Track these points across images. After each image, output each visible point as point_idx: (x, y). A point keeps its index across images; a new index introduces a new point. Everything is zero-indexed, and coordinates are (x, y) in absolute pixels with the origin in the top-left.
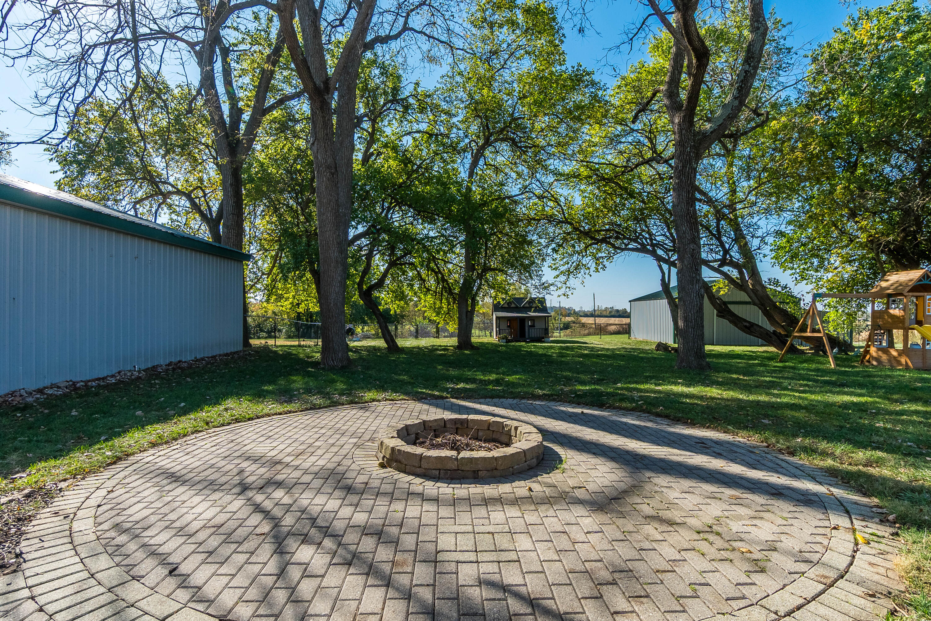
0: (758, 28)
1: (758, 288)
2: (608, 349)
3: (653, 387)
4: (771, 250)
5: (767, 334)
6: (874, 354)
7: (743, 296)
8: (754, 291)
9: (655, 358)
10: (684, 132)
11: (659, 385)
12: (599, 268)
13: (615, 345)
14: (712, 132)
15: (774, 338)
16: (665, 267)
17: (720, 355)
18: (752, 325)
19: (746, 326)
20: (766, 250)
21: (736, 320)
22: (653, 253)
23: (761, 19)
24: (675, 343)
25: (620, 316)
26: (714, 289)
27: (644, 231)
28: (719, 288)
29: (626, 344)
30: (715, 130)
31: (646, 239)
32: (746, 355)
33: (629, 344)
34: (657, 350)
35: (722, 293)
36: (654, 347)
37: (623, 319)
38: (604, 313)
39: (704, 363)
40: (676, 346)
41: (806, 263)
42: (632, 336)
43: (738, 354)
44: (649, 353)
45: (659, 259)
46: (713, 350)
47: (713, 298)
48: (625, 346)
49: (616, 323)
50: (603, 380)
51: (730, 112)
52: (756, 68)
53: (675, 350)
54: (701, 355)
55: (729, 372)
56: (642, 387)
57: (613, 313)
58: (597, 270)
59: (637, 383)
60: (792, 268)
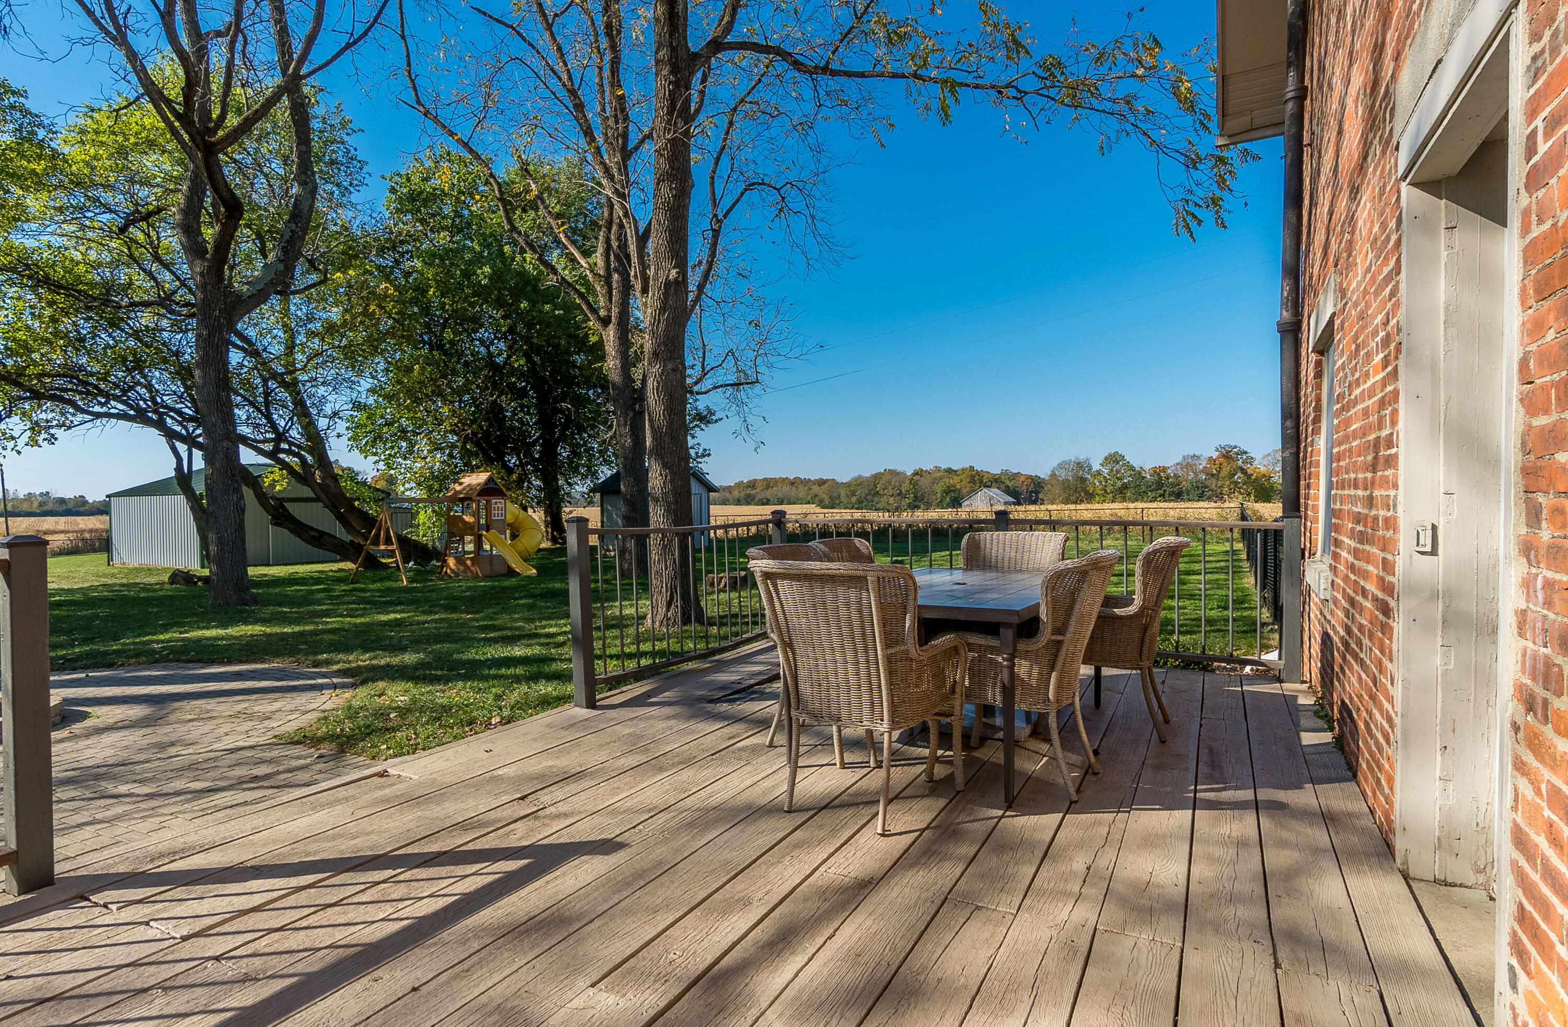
0: (306, 184)
1: (329, 482)
2: (70, 591)
3: (177, 635)
4: (348, 428)
5: (342, 546)
6: (453, 567)
7: (307, 492)
8: (323, 487)
9: (171, 596)
10: (209, 288)
11: (186, 632)
12: (40, 439)
13: (84, 580)
14: (249, 297)
15: (352, 550)
16: (182, 448)
17: (277, 582)
18: (322, 534)
19: (313, 537)
20: (341, 426)
21: (299, 528)
22: (160, 425)
23: (309, 173)
24: (203, 567)
25: (68, 513)
26: (267, 482)
27: (139, 384)
28: (274, 480)
29: (105, 575)
30: (253, 295)
31: (145, 401)
32: (312, 578)
33: (113, 576)
34: (172, 584)
35: (278, 488)
36: (166, 578)
37: (79, 519)
38: (25, 507)
39: (248, 597)
40: (206, 572)
41: (392, 448)
42: (116, 560)
43: (303, 578)
44: (156, 591)
45: (171, 435)
46: (266, 575)
47: (262, 497)
48: (104, 580)
49: (61, 527)
50: (94, 638)
51: (273, 276)
52: (305, 231)
53: (206, 580)
54: (243, 585)
55: (280, 604)
56: (161, 637)
57: (49, 507)
58: (33, 442)
59: (154, 634)
60: (375, 454)
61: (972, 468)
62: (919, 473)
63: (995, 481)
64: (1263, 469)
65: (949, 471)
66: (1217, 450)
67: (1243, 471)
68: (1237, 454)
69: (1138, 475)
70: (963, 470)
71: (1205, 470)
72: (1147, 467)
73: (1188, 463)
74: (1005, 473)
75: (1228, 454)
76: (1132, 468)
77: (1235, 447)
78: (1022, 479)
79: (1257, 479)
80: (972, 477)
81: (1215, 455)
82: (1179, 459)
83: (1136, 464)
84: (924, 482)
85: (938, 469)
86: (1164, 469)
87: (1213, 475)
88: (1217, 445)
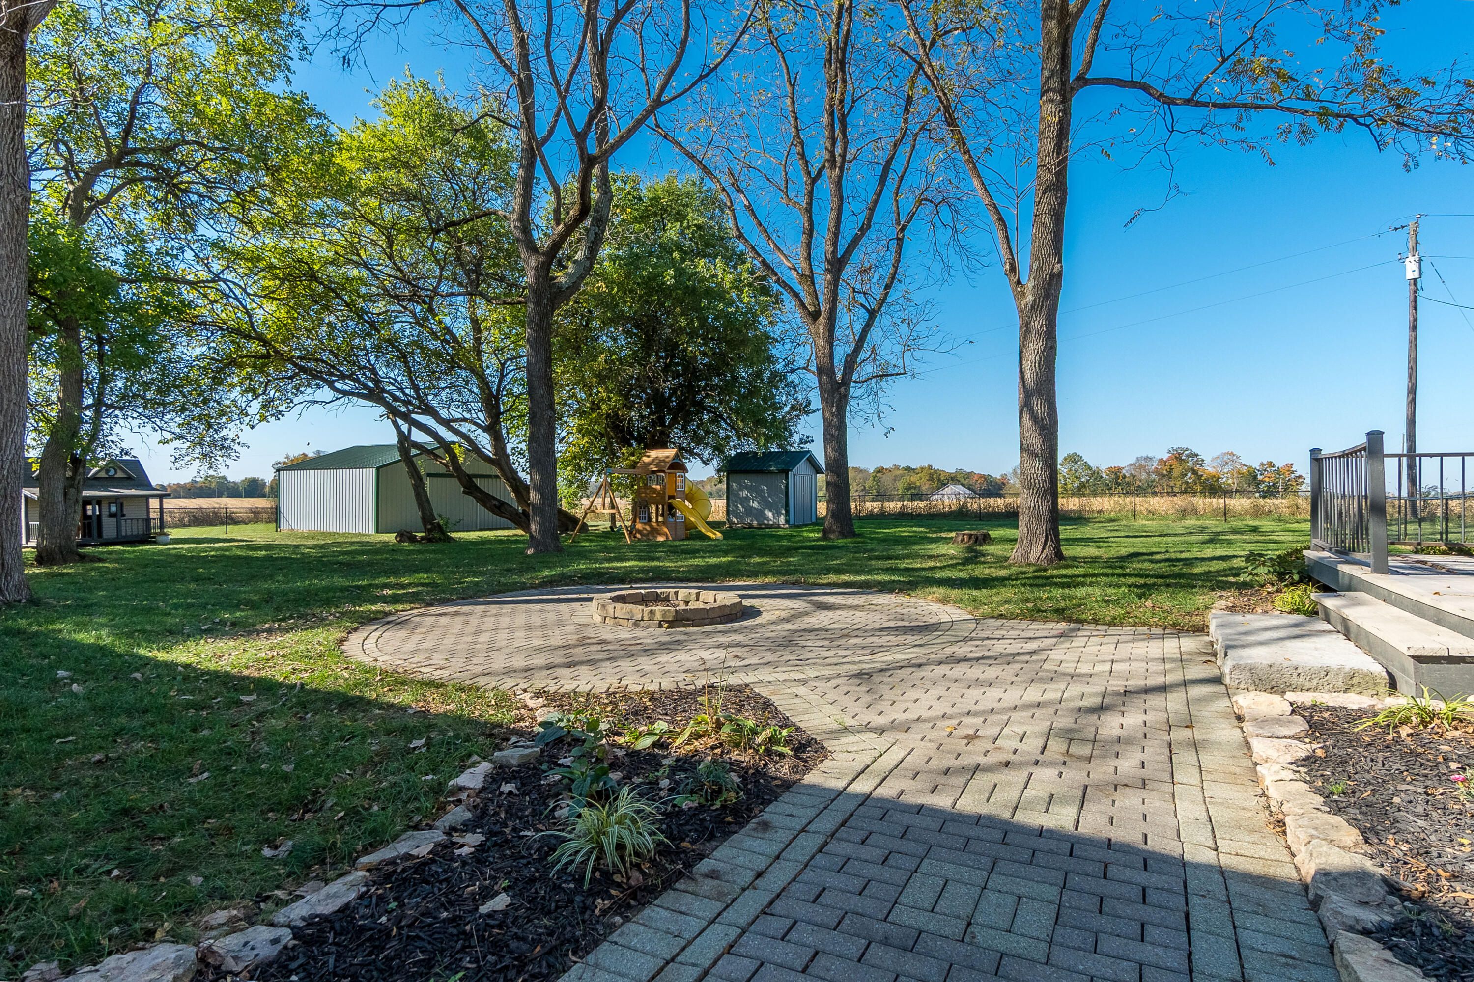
1: (501, 457)
10: (541, 279)
14: (567, 288)
15: (524, 518)
18: (502, 503)
19: (495, 506)
21: (485, 499)
30: (570, 287)
34: (400, 542)
47: (460, 470)
51: (583, 271)
61: (930, 467)
62: (880, 471)
63: (953, 479)
64: (1211, 470)
65: (908, 469)
66: (1169, 452)
67: (1194, 472)
68: (1188, 456)
69: (1095, 474)
70: (922, 468)
71: (1156, 472)
72: (1103, 467)
73: (1141, 464)
74: (960, 472)
75: (1178, 456)
76: (1089, 468)
77: (1187, 450)
78: (976, 478)
79: (1207, 479)
80: (931, 475)
81: (1166, 456)
82: (1133, 461)
83: (1093, 464)
84: (886, 479)
85: (897, 467)
86: (1119, 469)
87: (1164, 476)
88: (1169, 447)
